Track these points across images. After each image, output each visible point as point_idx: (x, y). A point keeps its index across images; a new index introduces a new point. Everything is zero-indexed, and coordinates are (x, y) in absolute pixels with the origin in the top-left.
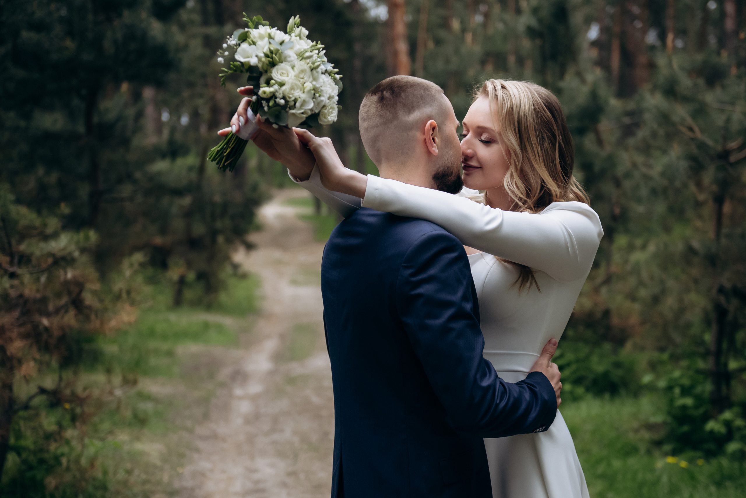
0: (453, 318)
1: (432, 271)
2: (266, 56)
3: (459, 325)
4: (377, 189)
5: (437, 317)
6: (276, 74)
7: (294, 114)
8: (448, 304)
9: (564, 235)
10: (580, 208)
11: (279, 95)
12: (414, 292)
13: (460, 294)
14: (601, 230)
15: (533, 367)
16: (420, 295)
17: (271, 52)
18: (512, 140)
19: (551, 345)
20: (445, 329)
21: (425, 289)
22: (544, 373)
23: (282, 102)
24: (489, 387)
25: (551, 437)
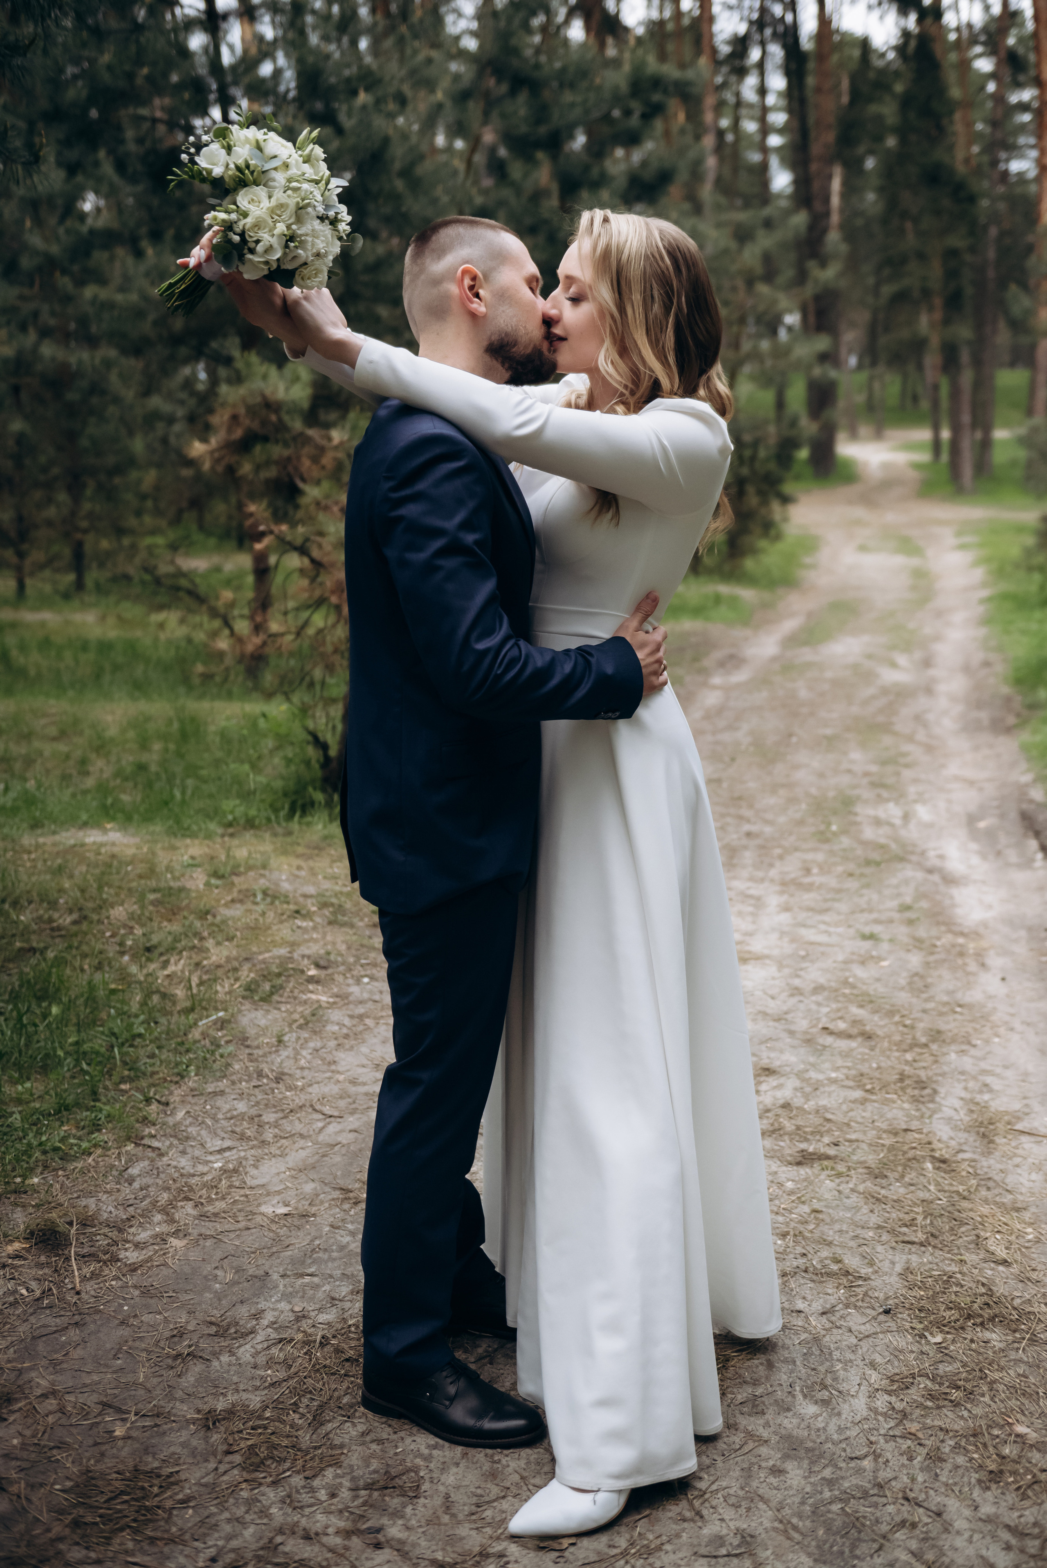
0: (441, 553)
1: (421, 486)
2: (238, 168)
3: (450, 563)
4: (371, 362)
5: (420, 549)
6: (243, 199)
7: (250, 260)
8: (438, 533)
9: (653, 448)
10: (693, 408)
11: (238, 228)
12: (394, 514)
13: (458, 519)
14: (725, 442)
15: (617, 631)
16: (401, 518)
17: (248, 166)
18: (605, 294)
19: (649, 601)
20: (430, 568)
21: (411, 510)
22: (628, 639)
23: (237, 238)
24: (487, 651)
25: (641, 726)
